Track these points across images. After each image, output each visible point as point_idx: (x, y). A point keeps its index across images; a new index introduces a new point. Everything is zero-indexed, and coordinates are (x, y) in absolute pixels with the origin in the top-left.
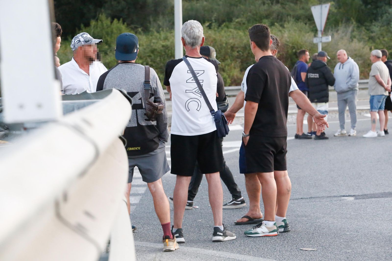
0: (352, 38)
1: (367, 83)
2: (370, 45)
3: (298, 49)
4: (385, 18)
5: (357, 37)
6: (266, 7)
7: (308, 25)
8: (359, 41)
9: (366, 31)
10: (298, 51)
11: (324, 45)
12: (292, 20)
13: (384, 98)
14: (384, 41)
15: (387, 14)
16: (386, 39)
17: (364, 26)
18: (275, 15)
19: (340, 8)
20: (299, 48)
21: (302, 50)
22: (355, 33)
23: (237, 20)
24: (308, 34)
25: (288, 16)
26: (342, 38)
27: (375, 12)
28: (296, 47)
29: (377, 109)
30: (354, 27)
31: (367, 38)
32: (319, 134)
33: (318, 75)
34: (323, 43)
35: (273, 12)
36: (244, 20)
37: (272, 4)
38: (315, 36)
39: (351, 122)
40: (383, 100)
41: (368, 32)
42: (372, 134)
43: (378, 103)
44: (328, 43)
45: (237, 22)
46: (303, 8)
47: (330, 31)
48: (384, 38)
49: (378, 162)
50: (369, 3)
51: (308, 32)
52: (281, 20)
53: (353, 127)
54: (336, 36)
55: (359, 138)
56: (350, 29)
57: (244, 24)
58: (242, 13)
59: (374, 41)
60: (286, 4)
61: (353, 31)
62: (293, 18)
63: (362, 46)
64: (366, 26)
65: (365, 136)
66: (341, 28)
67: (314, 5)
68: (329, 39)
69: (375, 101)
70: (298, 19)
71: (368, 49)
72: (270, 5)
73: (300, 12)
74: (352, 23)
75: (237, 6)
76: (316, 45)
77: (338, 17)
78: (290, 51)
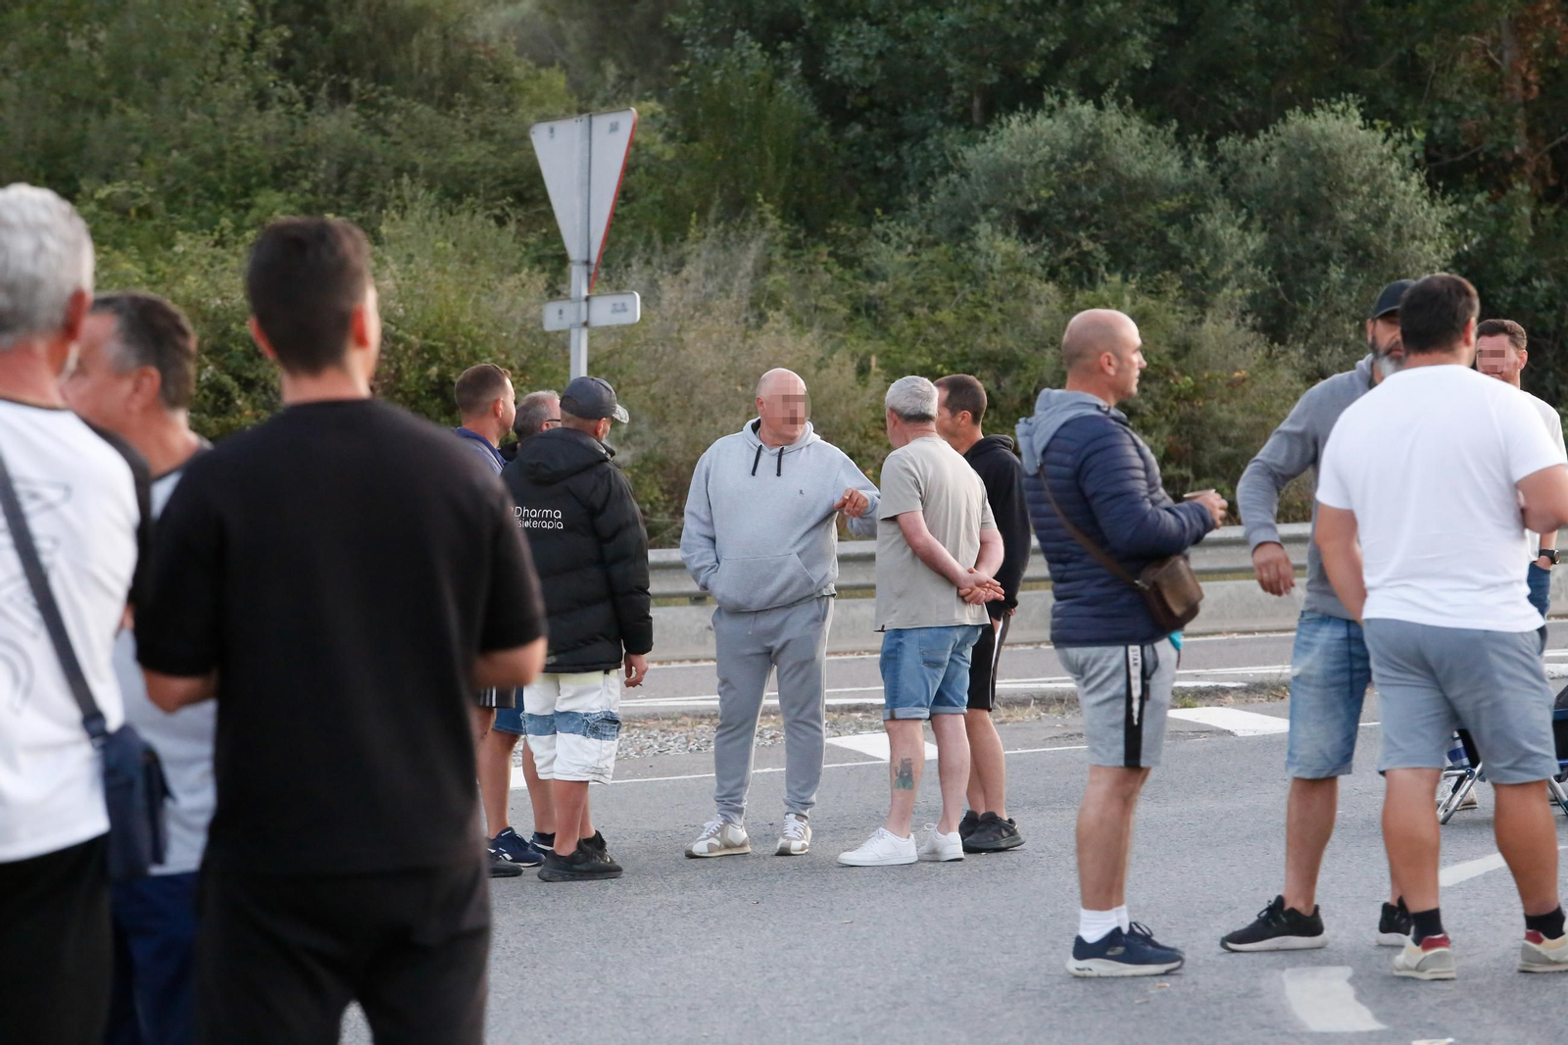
0: (762, 304)
1: (870, 558)
2: (864, 348)
3: (458, 364)
4: (939, 196)
5: (789, 300)
6: (272, 120)
7: (512, 227)
8: (801, 323)
9: (837, 270)
10: (457, 377)
11: (604, 345)
12: (423, 200)
13: (963, 643)
14: (939, 325)
15: (954, 177)
16: (946, 315)
17: (825, 237)
18: (324, 168)
19: (692, 137)
20: (464, 355)
21: (478, 365)
22: (776, 280)
23: (102, 193)
24: (512, 281)
25: (398, 172)
26: (704, 307)
27: (887, 161)
28: (445, 350)
29: (921, 705)
30: (769, 242)
31: (844, 311)
32: (566, 848)
33: (558, 514)
34: (596, 333)
35: (315, 151)
36: (146, 193)
37: (309, 103)
38: (554, 292)
39: (791, 777)
40: (957, 651)
41: (848, 276)
42: (886, 847)
43: (926, 669)
44: (625, 333)
45: (102, 204)
46: (487, 134)
47: (636, 264)
48: (933, 308)
49: (895, 1006)
50: (856, 115)
51: (517, 270)
52: (362, 197)
53: (799, 805)
54: (669, 292)
55: (821, 869)
56: (749, 258)
57: (145, 212)
58: (135, 149)
59: (882, 328)
60: (388, 109)
61: (766, 267)
62: (430, 188)
63: (816, 353)
64: (835, 240)
65: (848, 857)
66: (701, 250)
67: (544, 118)
68: (630, 308)
69: (911, 658)
70: (455, 191)
71: (851, 368)
72: (300, 106)
73: (471, 154)
74: (763, 221)
75: (104, 110)
76: (560, 343)
77: (683, 187)
78: (411, 376)
